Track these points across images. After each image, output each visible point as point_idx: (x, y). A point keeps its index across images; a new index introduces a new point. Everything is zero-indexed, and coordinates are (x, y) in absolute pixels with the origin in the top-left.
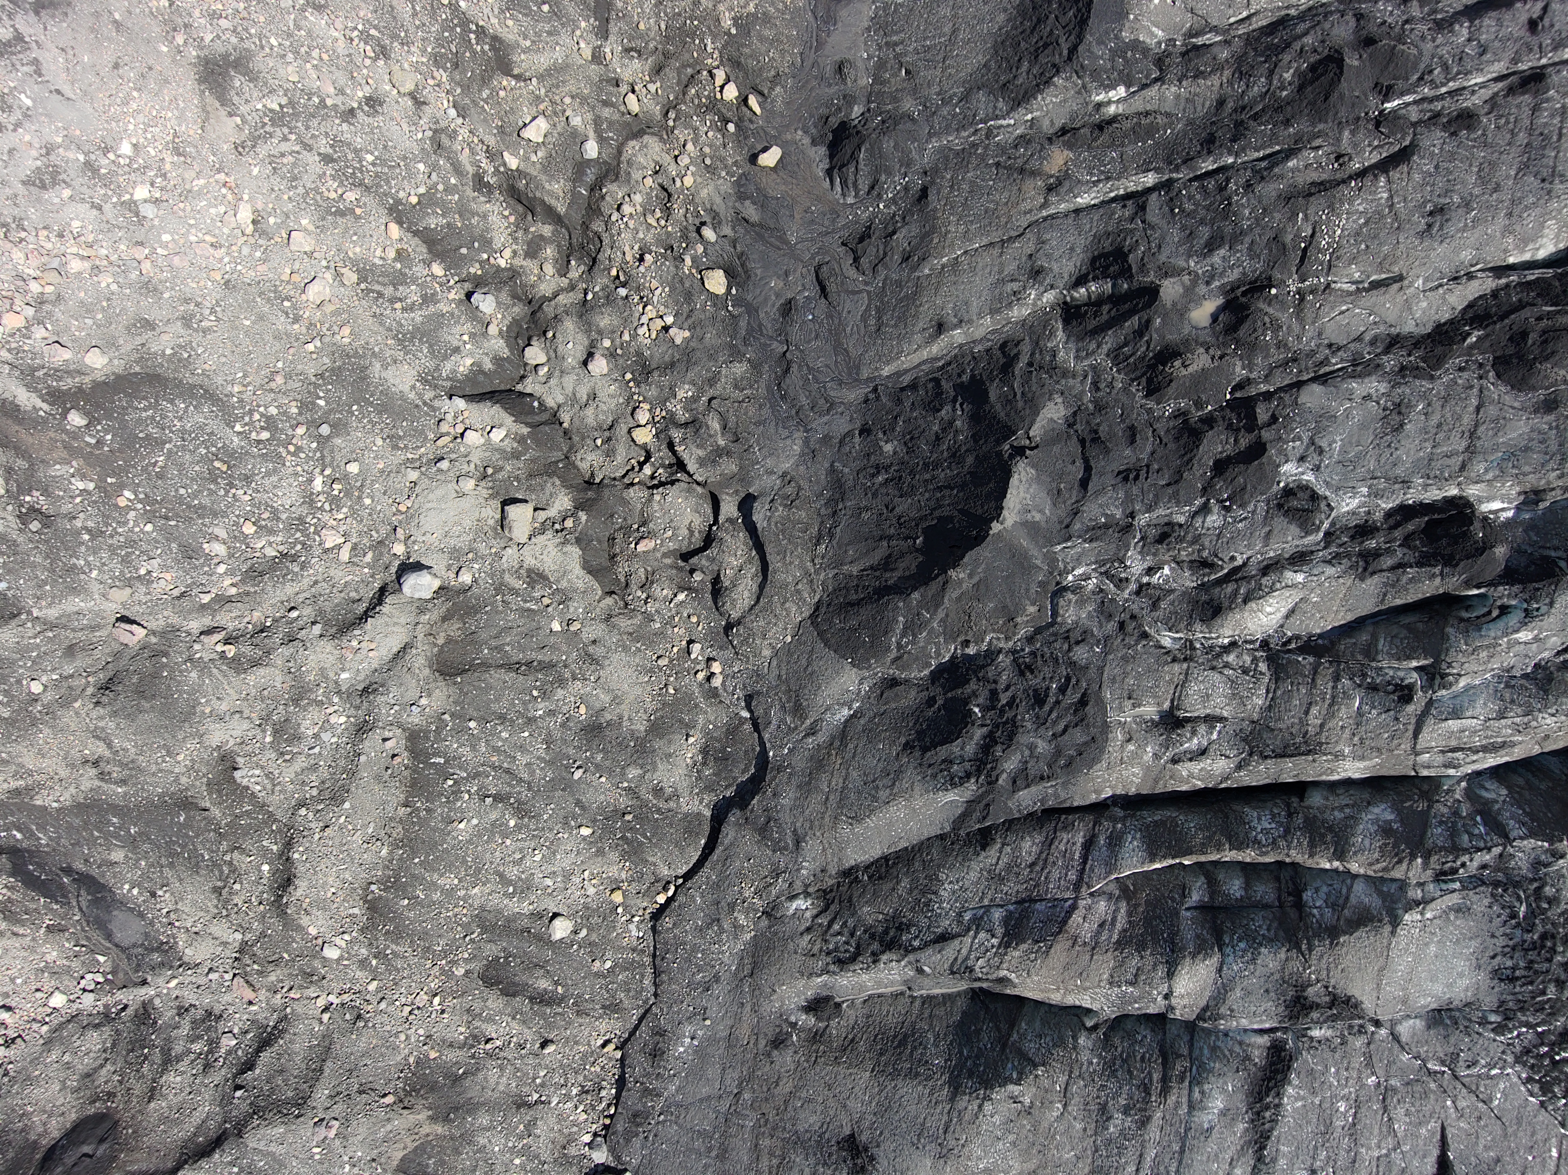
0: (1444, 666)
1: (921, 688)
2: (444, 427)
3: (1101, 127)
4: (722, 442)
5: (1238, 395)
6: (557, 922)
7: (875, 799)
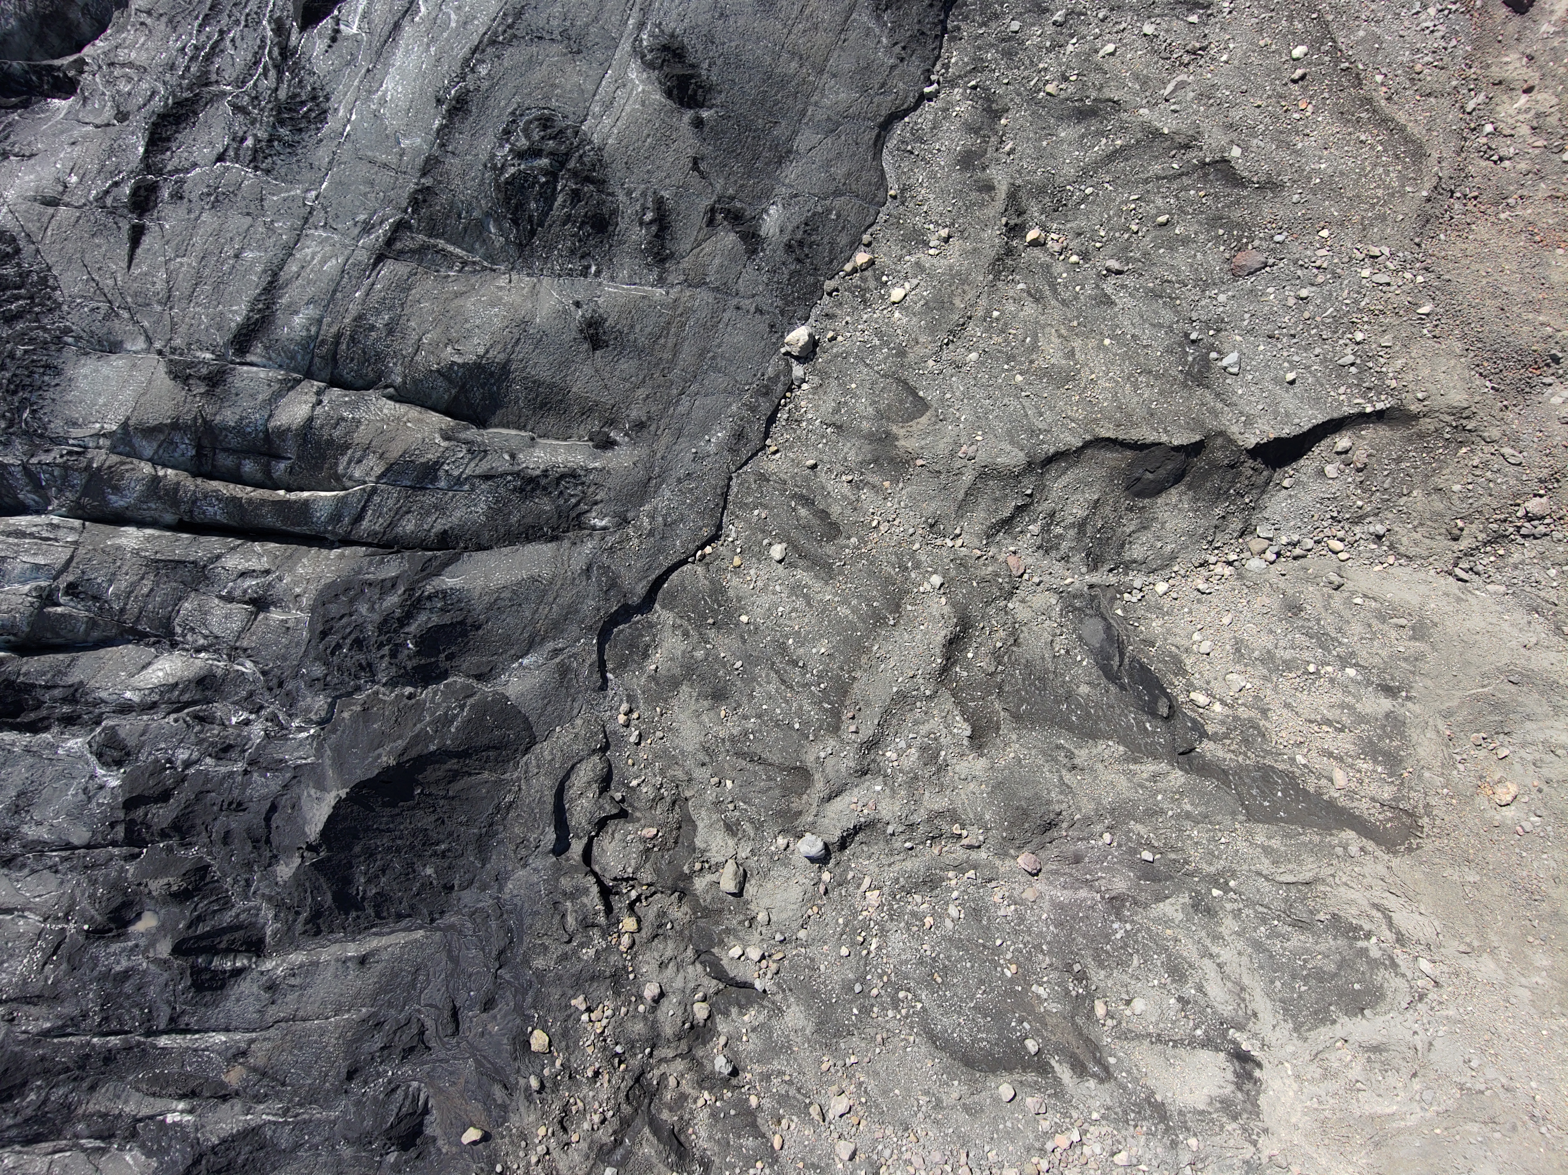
0: (37, 605)
1: (458, 670)
2: (774, 967)
3: (192, 1094)
4: (568, 904)
5: (137, 850)
6: (778, 557)
7: (514, 592)
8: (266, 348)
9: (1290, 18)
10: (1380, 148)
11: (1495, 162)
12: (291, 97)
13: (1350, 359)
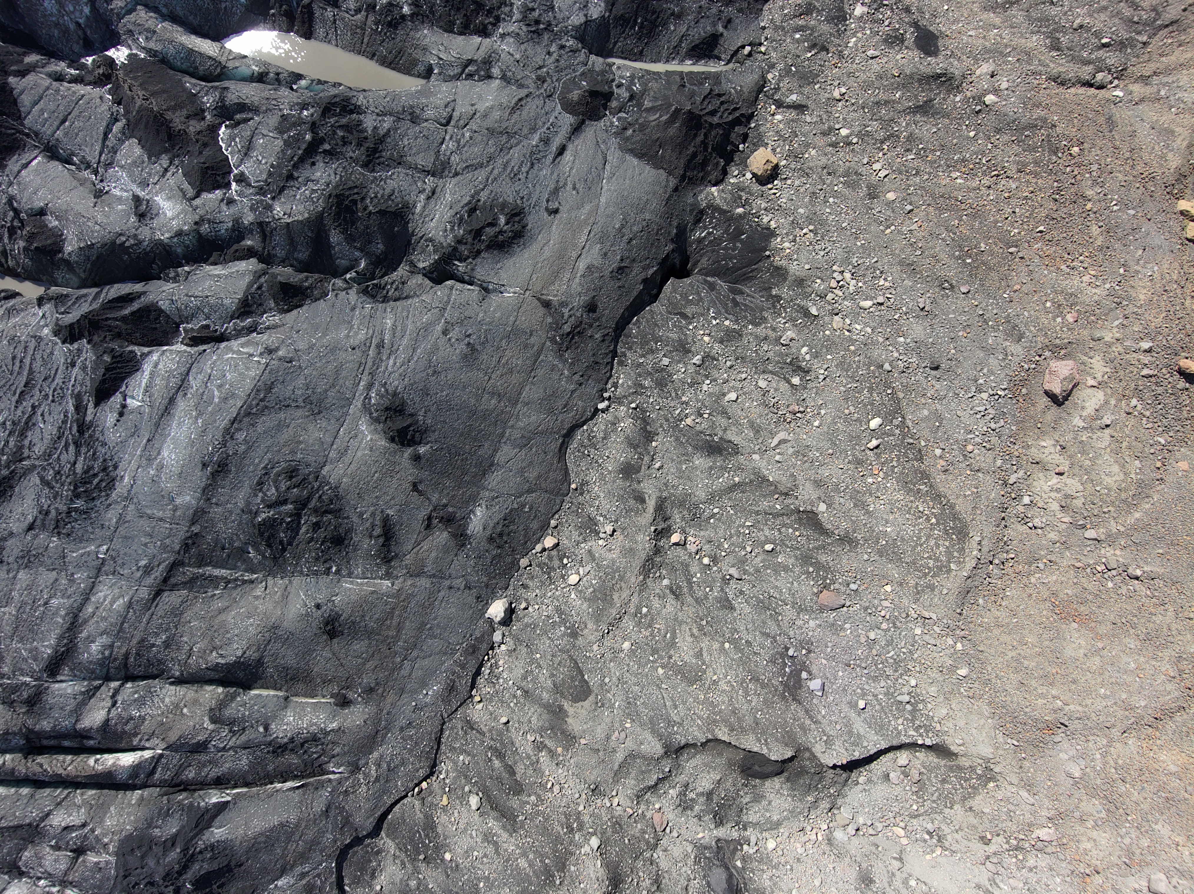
6: (475, 805)
7: (268, 835)
8: (72, 670)
9: (871, 390)
10: (933, 520)
11: (1031, 528)
12: (86, 472)
13: (906, 698)
